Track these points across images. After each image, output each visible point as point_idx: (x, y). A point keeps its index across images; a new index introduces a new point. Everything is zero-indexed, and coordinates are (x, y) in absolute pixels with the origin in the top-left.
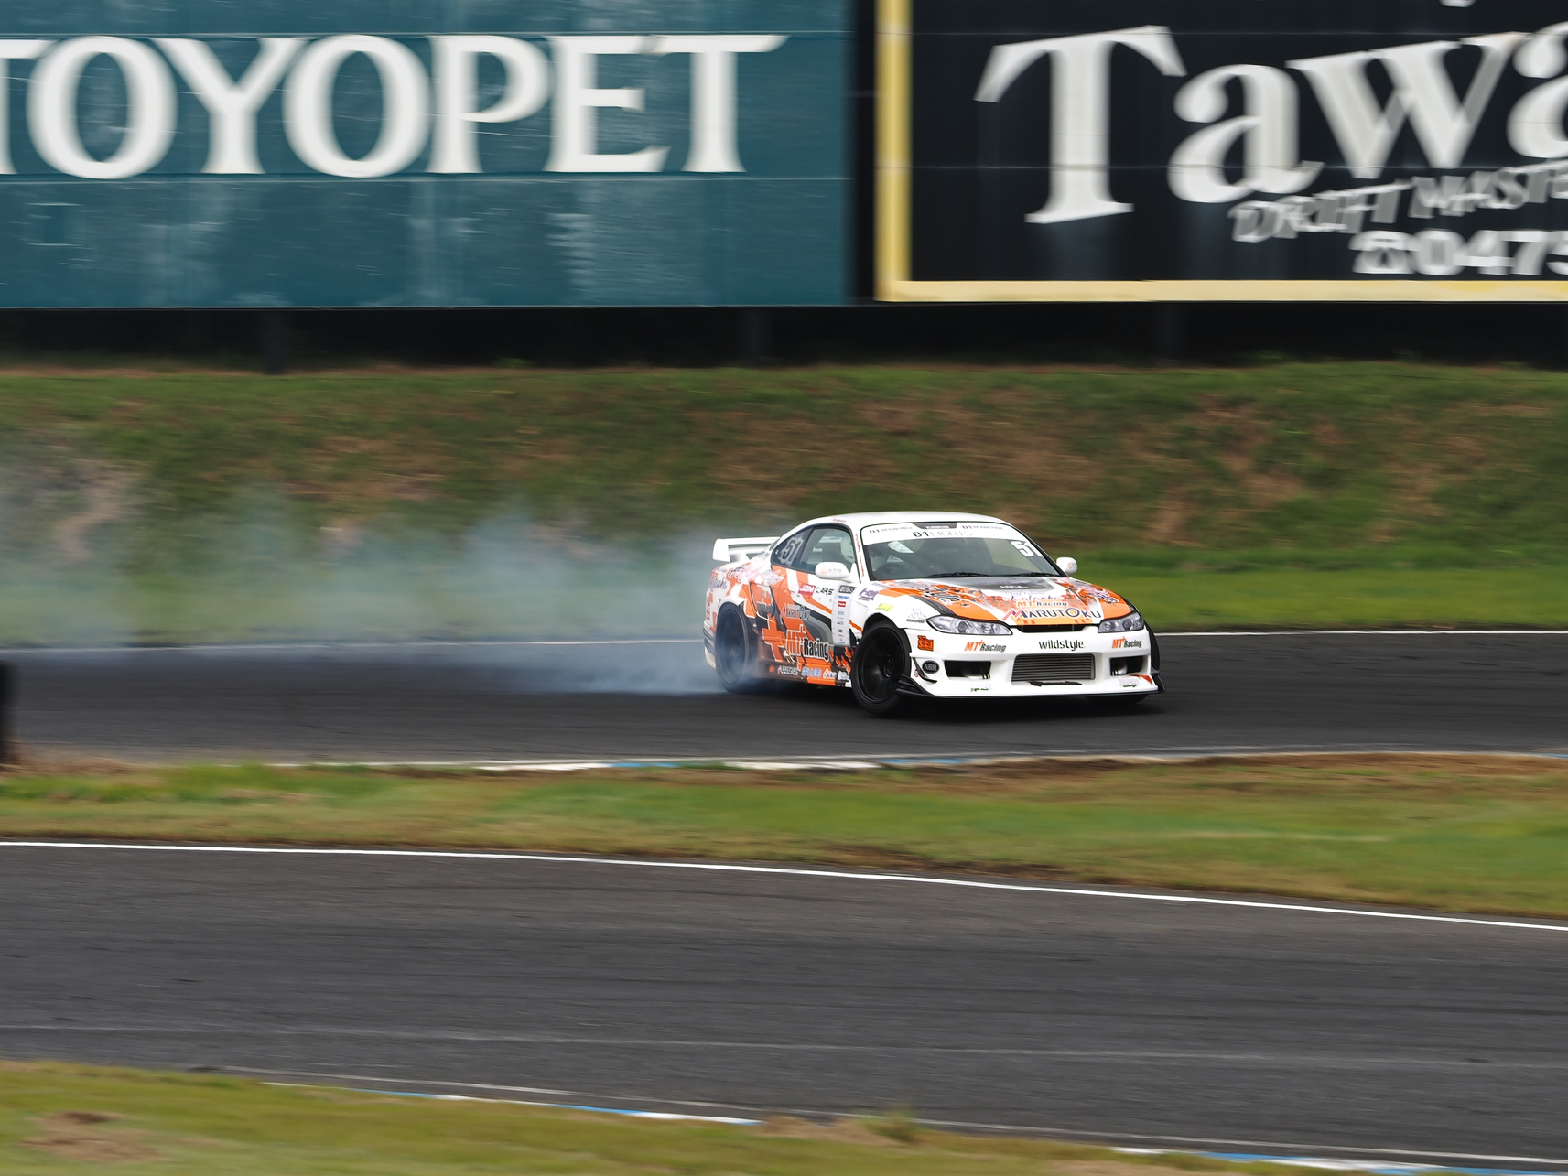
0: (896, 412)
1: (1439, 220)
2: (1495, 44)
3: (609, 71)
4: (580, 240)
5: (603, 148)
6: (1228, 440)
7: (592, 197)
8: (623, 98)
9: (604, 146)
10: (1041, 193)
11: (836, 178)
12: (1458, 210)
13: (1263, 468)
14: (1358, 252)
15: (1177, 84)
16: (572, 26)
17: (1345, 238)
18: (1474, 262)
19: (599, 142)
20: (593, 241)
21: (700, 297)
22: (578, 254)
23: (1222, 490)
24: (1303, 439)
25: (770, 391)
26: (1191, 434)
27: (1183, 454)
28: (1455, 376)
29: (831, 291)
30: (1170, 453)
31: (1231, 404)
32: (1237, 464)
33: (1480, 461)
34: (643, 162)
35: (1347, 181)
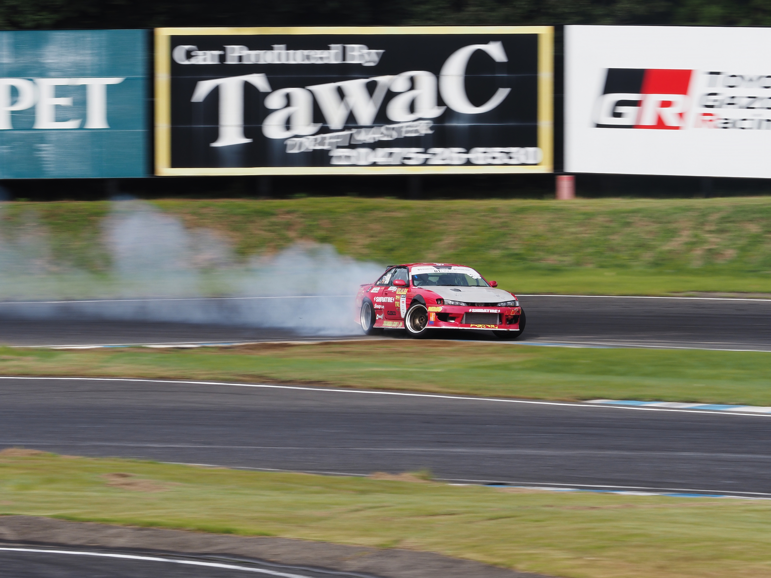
1: (364, 145)
2: (383, 80)
3: (60, 91)
4: (48, 154)
5: (58, 120)
6: (289, 226)
7: (52, 138)
10: (215, 135)
11: (140, 130)
12: (372, 141)
13: (301, 236)
14: (332, 157)
15: (266, 94)
17: (328, 151)
18: (376, 160)
19: (56, 118)
20: (52, 154)
22: (45, 159)
24: (316, 225)
26: (274, 224)
27: (270, 231)
28: (370, 202)
29: (138, 172)
30: (266, 231)
31: (288, 213)
32: (291, 234)
33: (382, 233)
35: (329, 130)
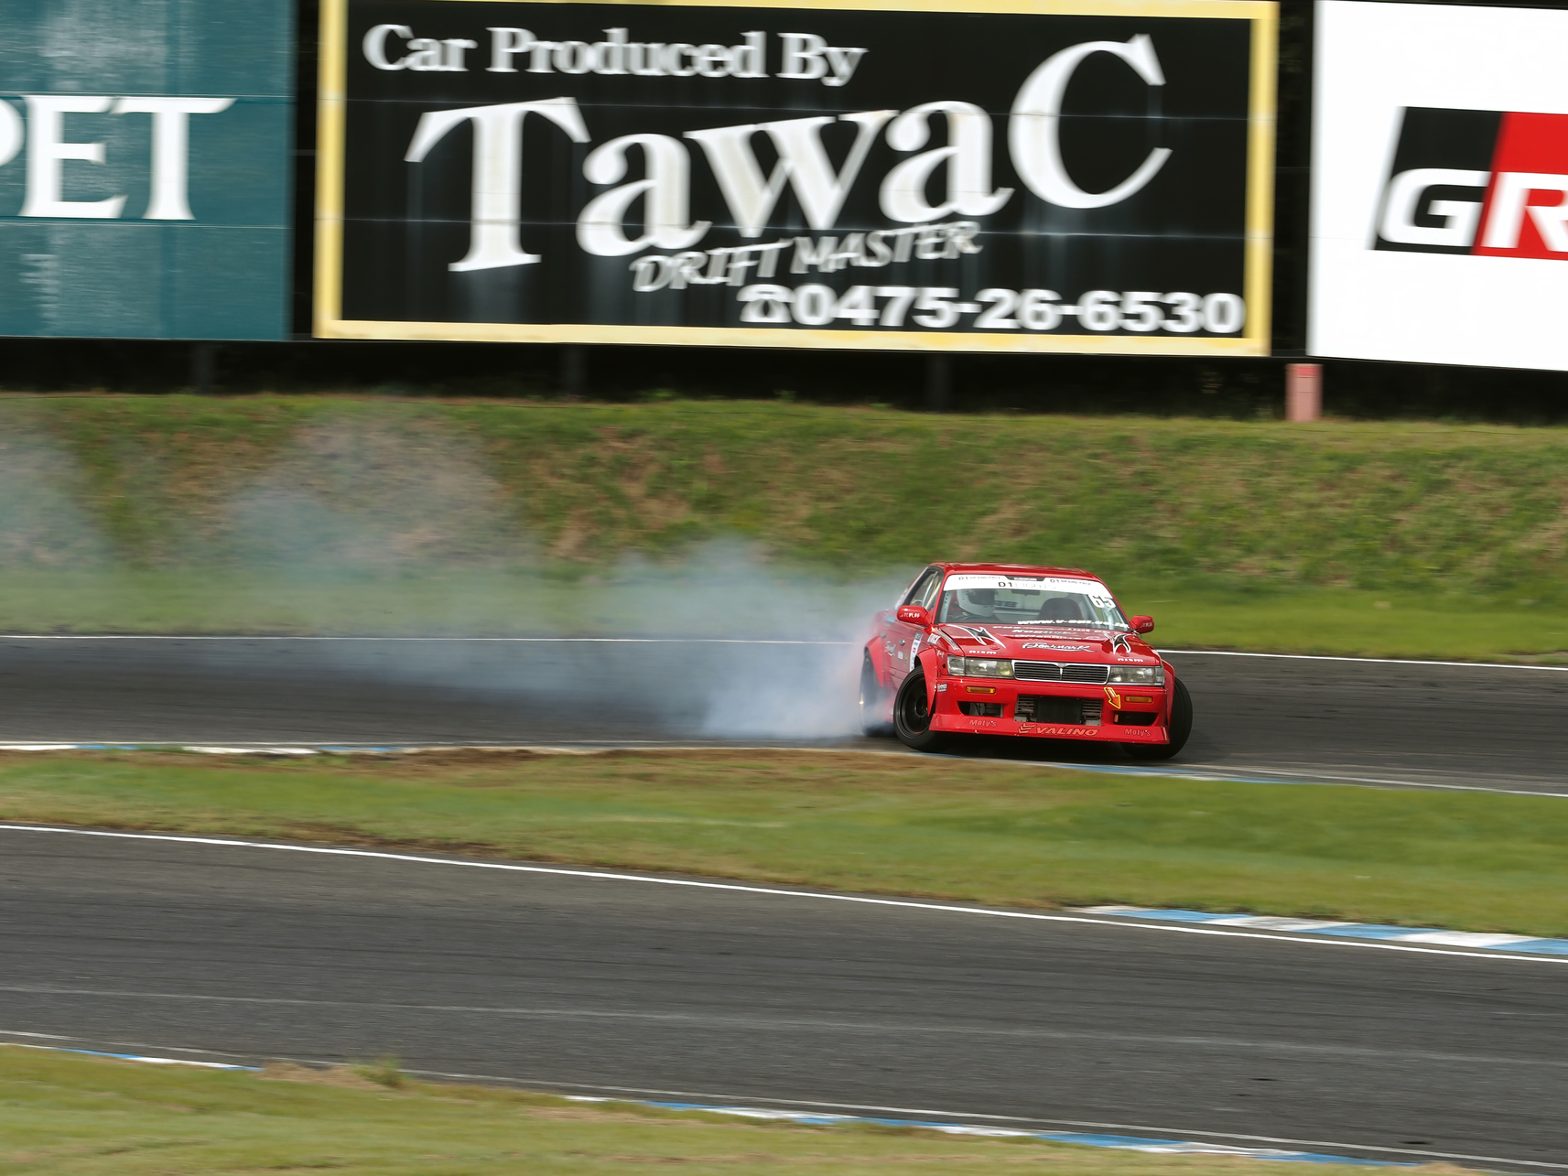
0: (327, 437)
1: (814, 275)
2: (869, 121)
3: (76, 128)
4: (47, 278)
5: (70, 196)
6: (625, 468)
7: (57, 240)
8: (90, 152)
9: (68, 195)
10: (462, 243)
11: (280, 227)
12: (831, 268)
13: (655, 493)
14: (744, 303)
15: (586, 150)
16: (43, 87)
17: (732, 290)
18: (844, 313)
19: (64, 190)
20: (56, 278)
21: (155, 331)
22: (45, 290)
23: (620, 513)
24: (689, 467)
25: (217, 416)
26: (592, 461)
27: (584, 479)
28: (827, 415)
29: (272, 328)
30: (571, 477)
31: (630, 436)
32: (634, 489)
33: (848, 491)
34: (107, 209)
35: (735, 239)
